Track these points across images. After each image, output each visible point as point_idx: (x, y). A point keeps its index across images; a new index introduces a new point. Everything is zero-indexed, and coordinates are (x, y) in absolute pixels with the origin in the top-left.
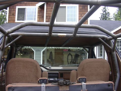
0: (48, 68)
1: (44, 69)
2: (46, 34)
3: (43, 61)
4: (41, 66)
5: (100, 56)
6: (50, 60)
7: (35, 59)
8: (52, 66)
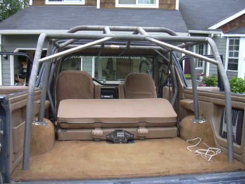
0: (102, 82)
1: (96, 84)
2: (99, 46)
3: (96, 73)
4: (94, 80)
5: (199, 66)
6: (108, 71)
7: (82, 70)
8: (107, 80)
